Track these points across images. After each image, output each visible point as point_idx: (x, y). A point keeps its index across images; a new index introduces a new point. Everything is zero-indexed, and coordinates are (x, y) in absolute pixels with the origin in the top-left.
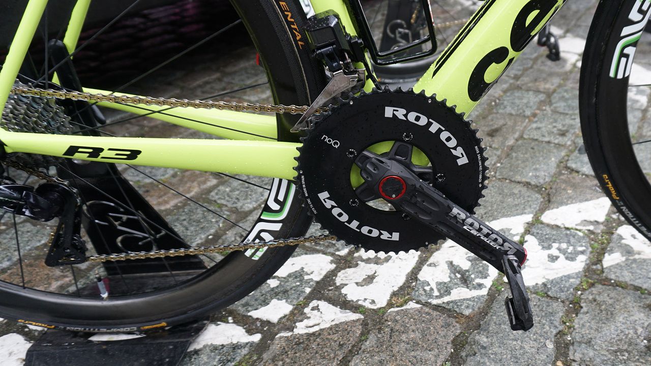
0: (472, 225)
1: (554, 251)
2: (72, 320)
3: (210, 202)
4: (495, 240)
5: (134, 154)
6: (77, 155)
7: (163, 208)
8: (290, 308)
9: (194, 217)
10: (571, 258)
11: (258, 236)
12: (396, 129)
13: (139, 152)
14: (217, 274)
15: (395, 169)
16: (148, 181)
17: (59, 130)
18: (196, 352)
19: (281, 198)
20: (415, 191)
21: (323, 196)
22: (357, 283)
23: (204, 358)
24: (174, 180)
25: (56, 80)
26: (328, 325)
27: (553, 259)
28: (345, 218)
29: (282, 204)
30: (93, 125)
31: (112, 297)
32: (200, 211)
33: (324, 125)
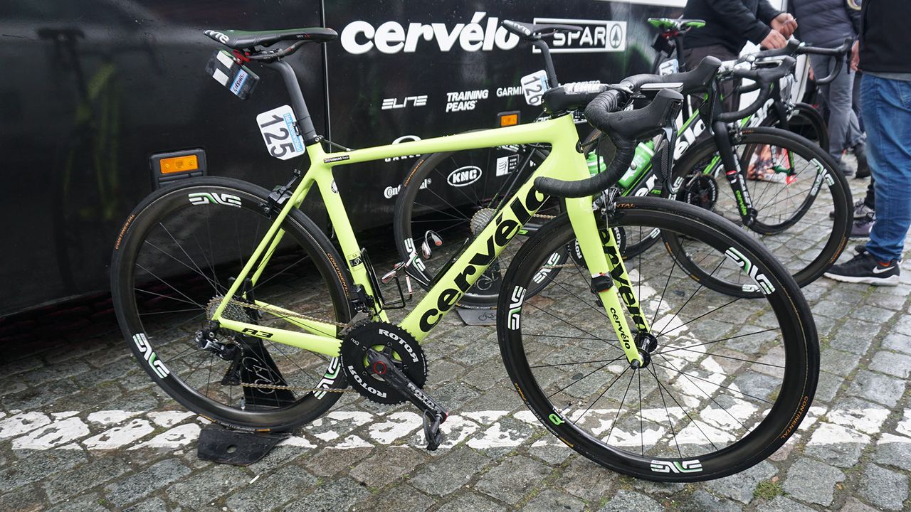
0: (418, 393)
1: (506, 434)
2: (224, 419)
3: (315, 373)
4: (430, 404)
5: (270, 335)
6: (247, 332)
7: (285, 373)
8: (338, 436)
9: (302, 381)
10: (513, 438)
11: (322, 386)
12: (384, 340)
13: (272, 335)
14: (298, 406)
15: (383, 360)
16: (281, 355)
17: (241, 320)
18: (281, 447)
19: (334, 367)
20: (391, 371)
21: (351, 368)
22: (380, 431)
23: (284, 450)
24: (297, 357)
25: (244, 297)
26: (354, 447)
27: (502, 437)
28: (360, 381)
29: (335, 370)
30: (256, 319)
31: (246, 410)
32: (306, 377)
33: (352, 334)
